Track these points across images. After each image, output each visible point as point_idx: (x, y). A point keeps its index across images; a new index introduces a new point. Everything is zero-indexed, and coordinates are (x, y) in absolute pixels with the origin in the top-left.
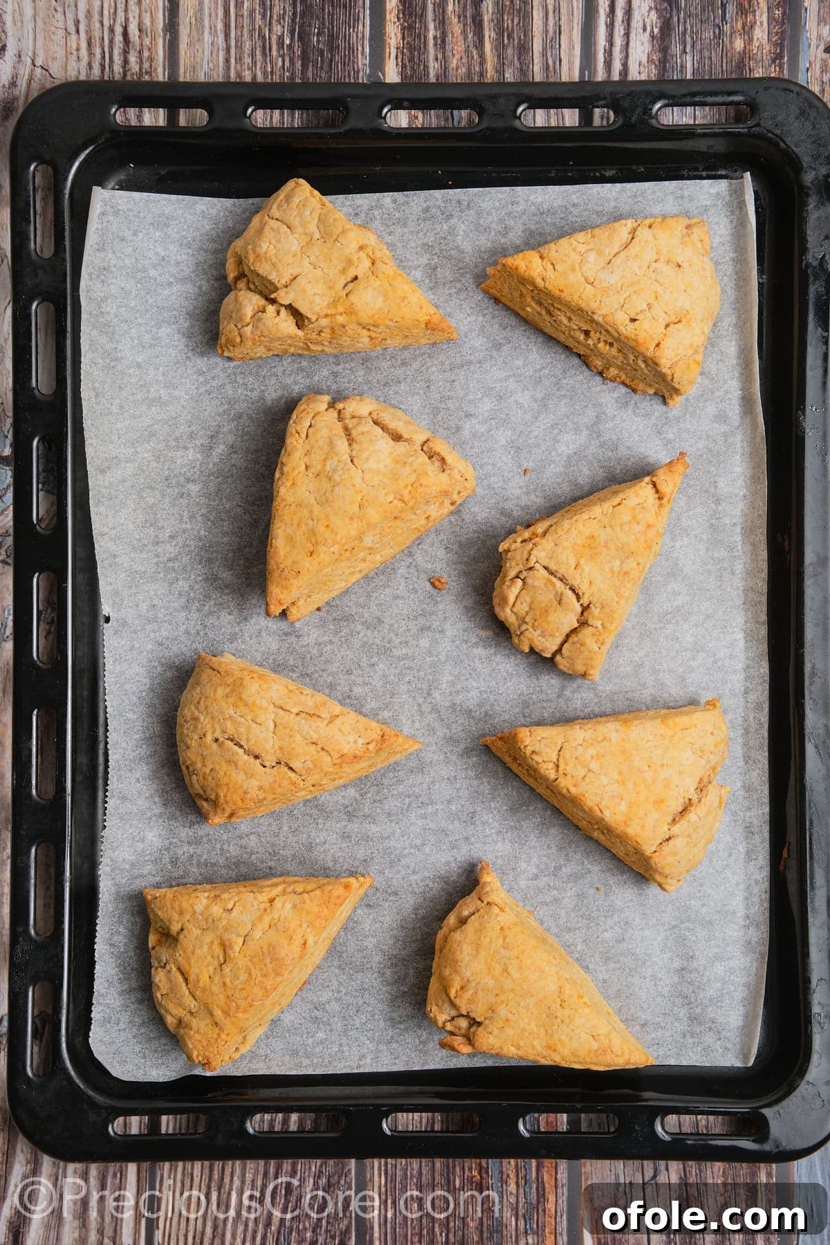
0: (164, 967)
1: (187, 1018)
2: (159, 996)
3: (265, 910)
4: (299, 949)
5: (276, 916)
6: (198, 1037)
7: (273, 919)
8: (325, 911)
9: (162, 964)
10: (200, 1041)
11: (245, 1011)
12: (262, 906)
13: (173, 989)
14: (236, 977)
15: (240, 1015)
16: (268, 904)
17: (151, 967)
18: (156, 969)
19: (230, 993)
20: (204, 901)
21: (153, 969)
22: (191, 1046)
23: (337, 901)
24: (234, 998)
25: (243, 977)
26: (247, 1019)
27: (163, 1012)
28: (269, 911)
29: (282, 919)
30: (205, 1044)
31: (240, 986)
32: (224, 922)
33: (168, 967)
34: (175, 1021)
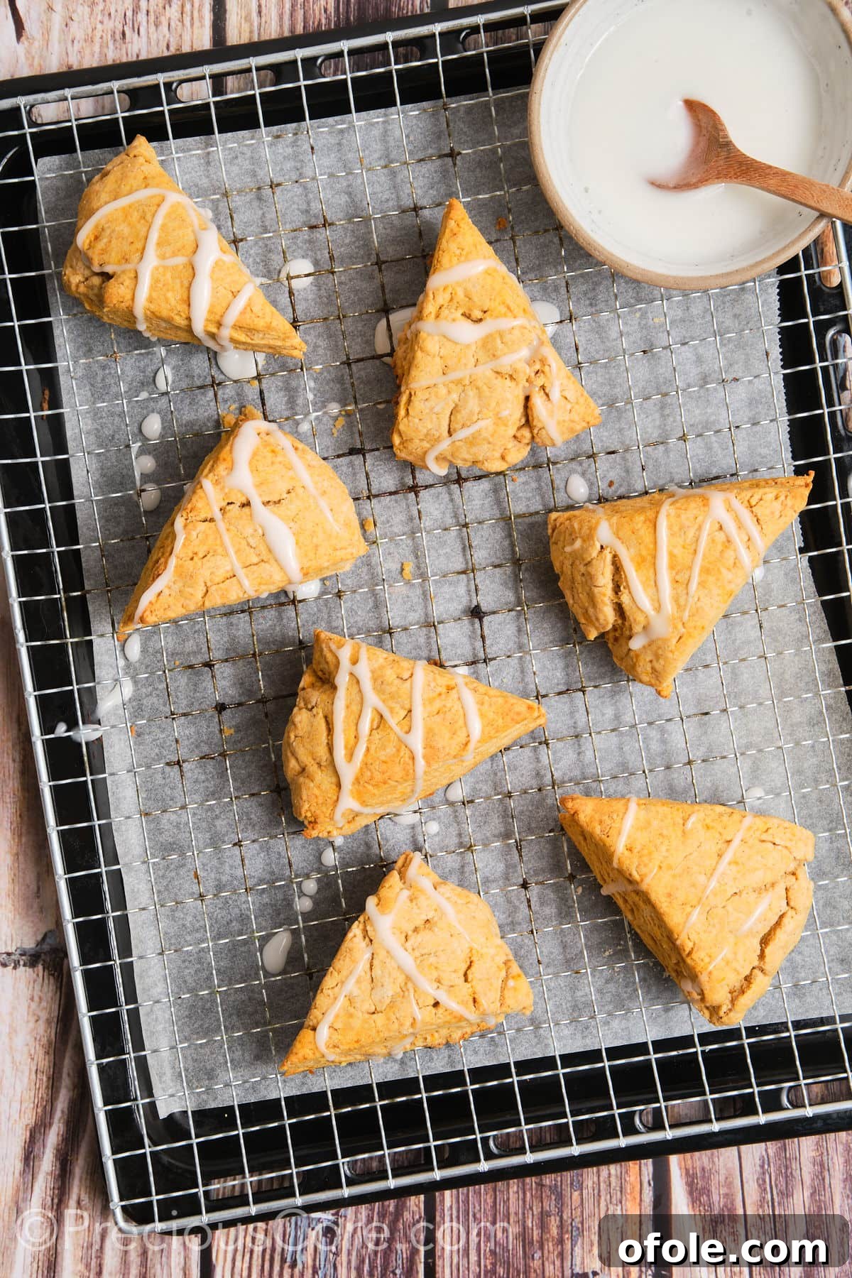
0: (311, 710)
1: (313, 768)
2: (292, 736)
3: (440, 694)
4: (458, 748)
5: (449, 705)
6: (316, 791)
7: (445, 706)
8: (500, 721)
9: (310, 707)
10: (316, 797)
11: (376, 786)
12: (439, 690)
13: (311, 735)
14: (384, 748)
15: (370, 787)
16: (444, 690)
17: (295, 705)
18: (300, 709)
19: (370, 761)
20: (381, 661)
21: (296, 710)
22: (304, 797)
23: (515, 717)
24: (372, 767)
25: (390, 750)
26: (374, 794)
27: (289, 754)
28: (443, 696)
29: (453, 710)
30: (320, 801)
31: (384, 758)
32: (394, 689)
33: (315, 710)
34: (298, 768)
